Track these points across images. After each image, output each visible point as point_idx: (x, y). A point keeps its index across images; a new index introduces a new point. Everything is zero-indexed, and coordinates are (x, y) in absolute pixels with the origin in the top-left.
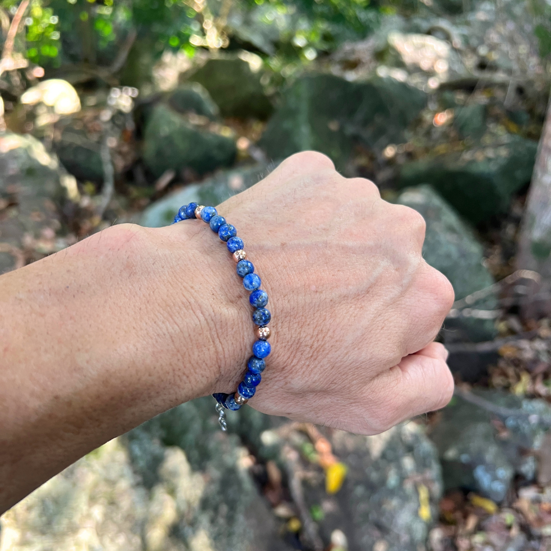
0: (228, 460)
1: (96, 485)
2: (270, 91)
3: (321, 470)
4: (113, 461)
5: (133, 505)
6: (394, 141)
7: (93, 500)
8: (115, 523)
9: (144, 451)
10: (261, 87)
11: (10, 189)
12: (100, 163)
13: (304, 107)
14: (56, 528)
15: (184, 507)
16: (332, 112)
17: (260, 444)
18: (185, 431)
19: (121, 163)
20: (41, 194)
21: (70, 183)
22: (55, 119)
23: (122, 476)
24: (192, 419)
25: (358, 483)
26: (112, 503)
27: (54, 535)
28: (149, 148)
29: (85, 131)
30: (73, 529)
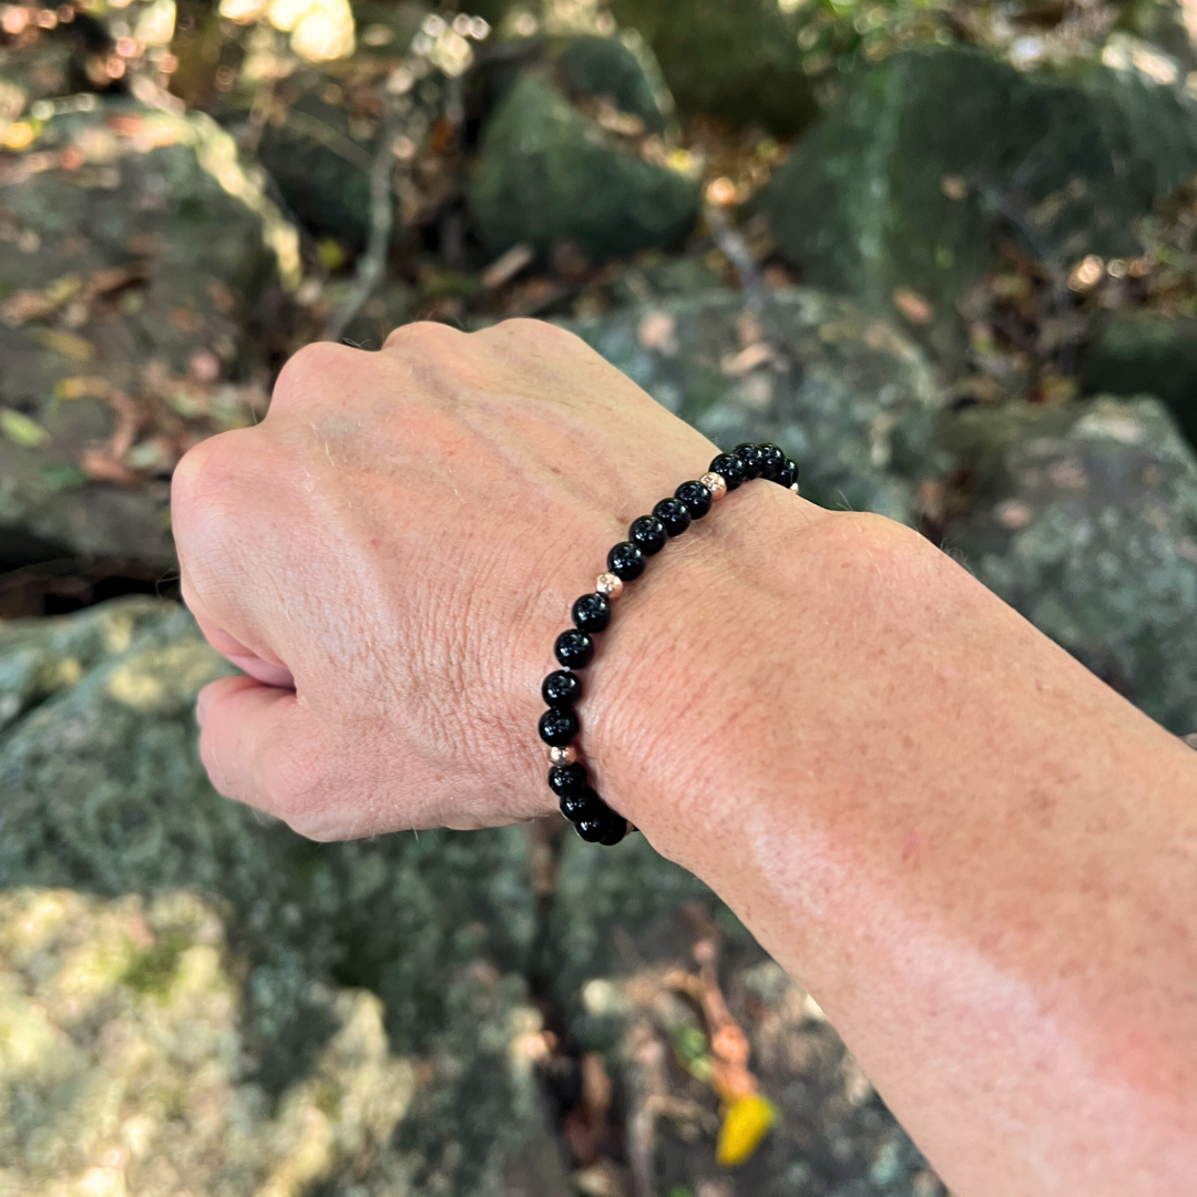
0: (490, 1036)
1: (146, 1067)
2: (814, 64)
3: (714, 1101)
4: (200, 1014)
5: (225, 1127)
6: (1103, 249)
7: (132, 1101)
8: (172, 1162)
9: (282, 996)
10: (795, 52)
11: (137, 243)
12: (365, 196)
13: (886, 129)
14: (34, 1155)
15: (353, 1141)
16: (956, 156)
17: (580, 1008)
18: (395, 952)
19: (413, 203)
20: (208, 265)
21: (285, 242)
22: (286, 68)
23: (214, 1054)
24: (418, 926)
25: (797, 1155)
26: (177, 1115)
27: (27, 1171)
28: (488, 176)
29: (347, 112)
30: (75, 1166)
